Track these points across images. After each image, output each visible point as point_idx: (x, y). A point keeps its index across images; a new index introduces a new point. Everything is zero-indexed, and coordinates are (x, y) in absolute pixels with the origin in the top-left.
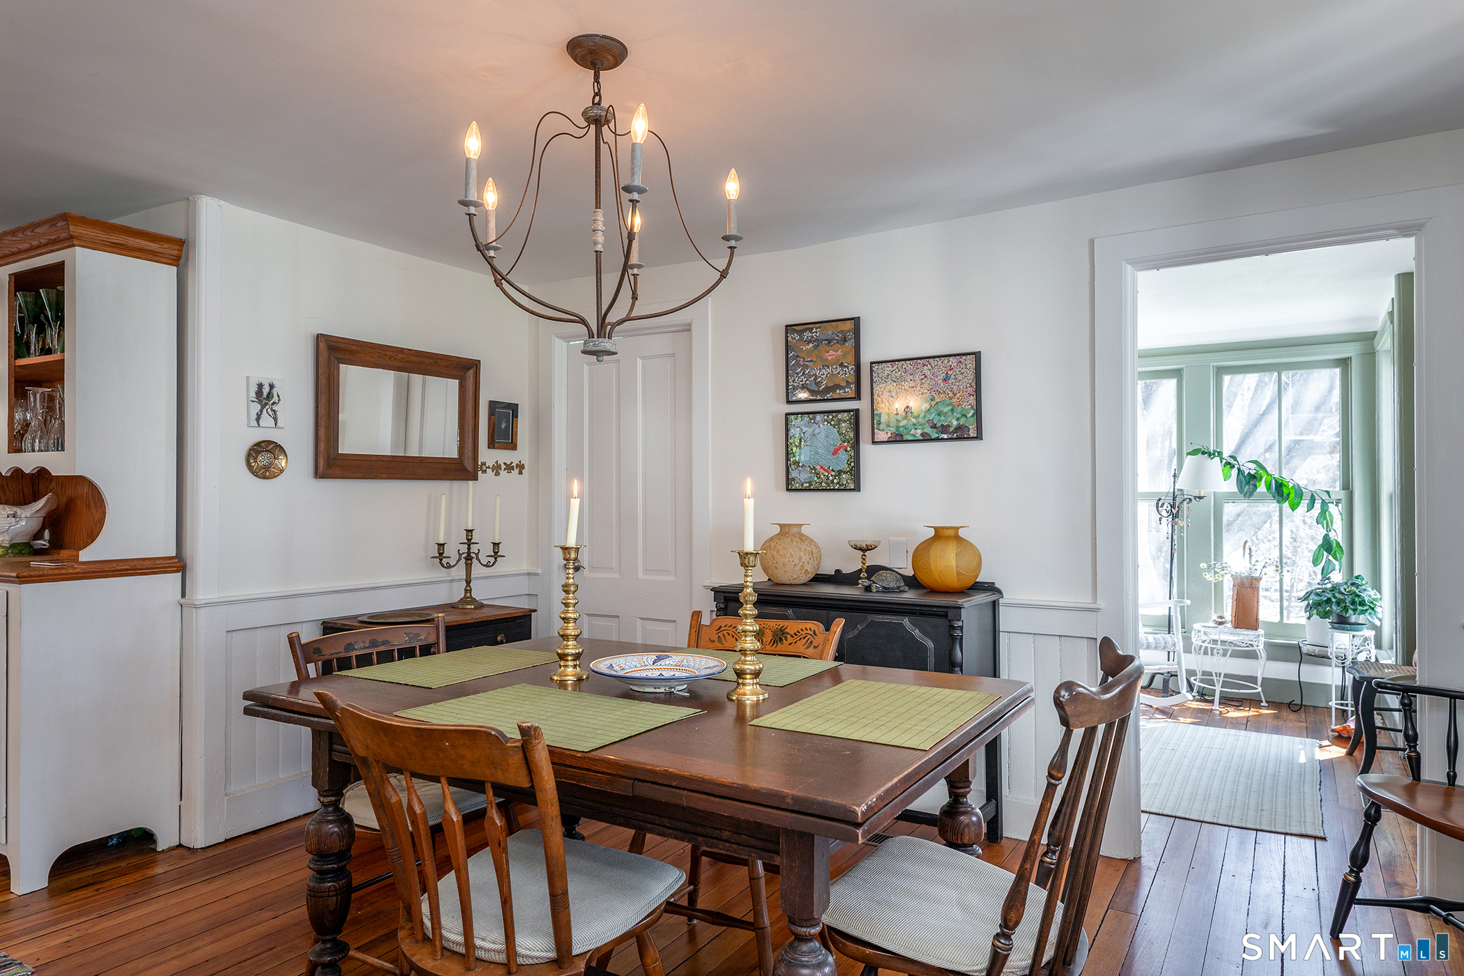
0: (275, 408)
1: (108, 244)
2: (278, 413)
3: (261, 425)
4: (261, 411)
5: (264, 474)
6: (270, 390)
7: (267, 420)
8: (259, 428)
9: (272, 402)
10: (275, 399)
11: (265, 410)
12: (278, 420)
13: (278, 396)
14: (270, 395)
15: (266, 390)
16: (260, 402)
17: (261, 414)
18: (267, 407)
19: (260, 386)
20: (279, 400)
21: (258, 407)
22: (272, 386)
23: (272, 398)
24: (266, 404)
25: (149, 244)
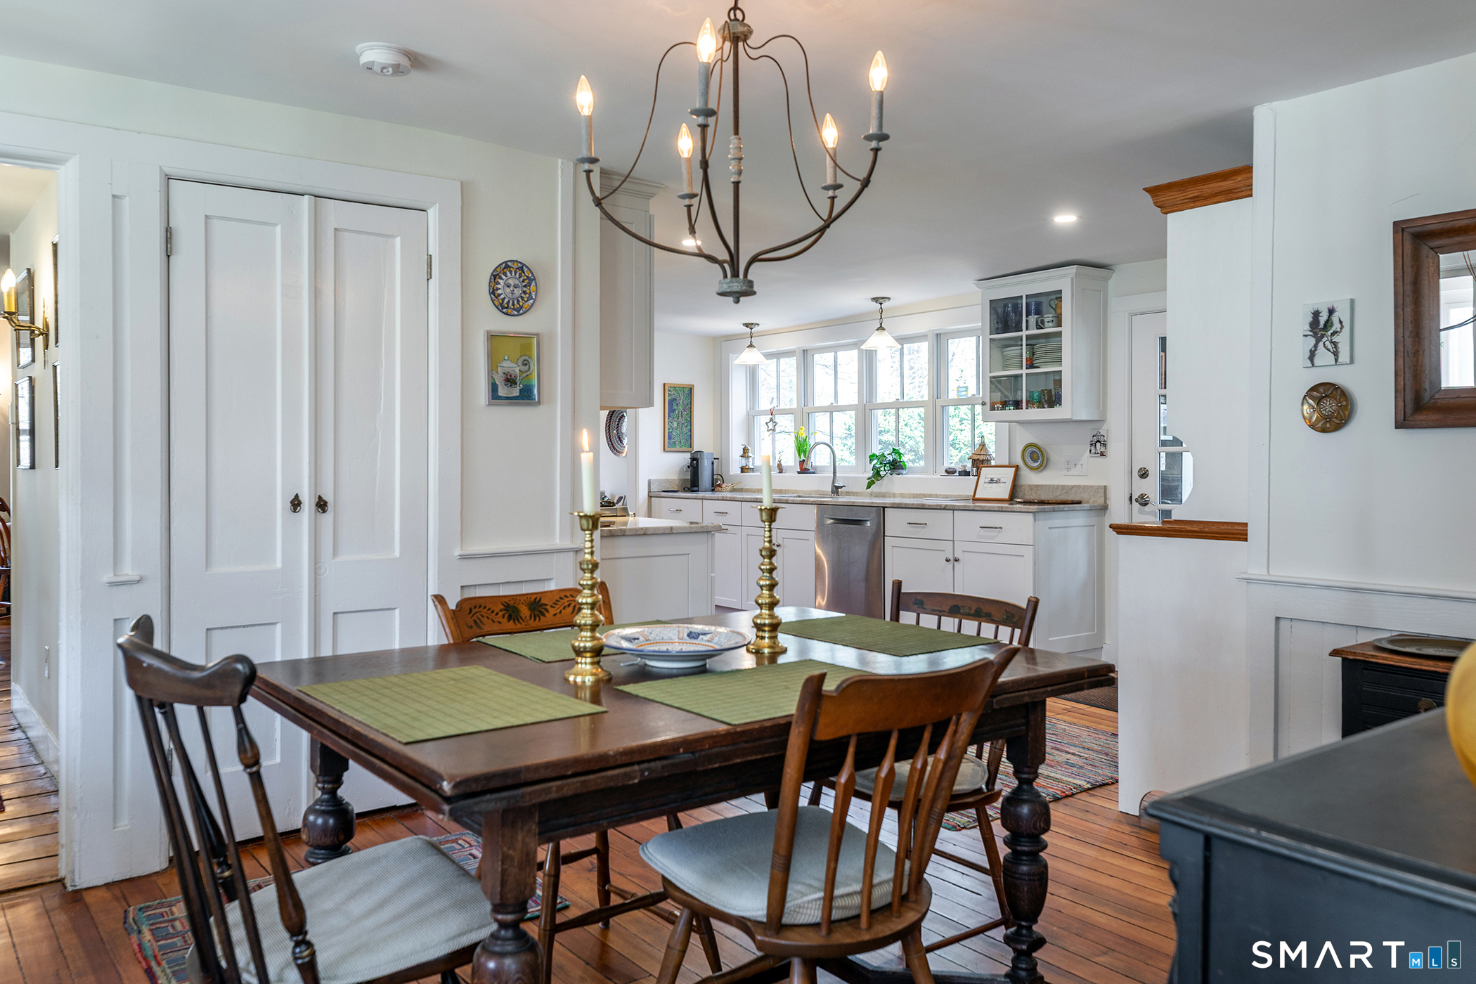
0: (1335, 339)
1: (1187, 201)
2: (1339, 345)
3: (1316, 364)
4: (1316, 346)
5: (1324, 425)
6: (1329, 317)
7: (1324, 356)
8: (1314, 368)
9: (1331, 331)
10: (1336, 326)
11: (1321, 344)
12: (1340, 355)
13: (1341, 322)
14: (1328, 323)
15: (1323, 319)
16: (1315, 335)
17: (1316, 350)
18: (1325, 339)
19: (1316, 314)
20: (1342, 327)
21: (1312, 341)
22: (1331, 311)
23: (1332, 325)
24: (1323, 336)
25: (1222, 184)
